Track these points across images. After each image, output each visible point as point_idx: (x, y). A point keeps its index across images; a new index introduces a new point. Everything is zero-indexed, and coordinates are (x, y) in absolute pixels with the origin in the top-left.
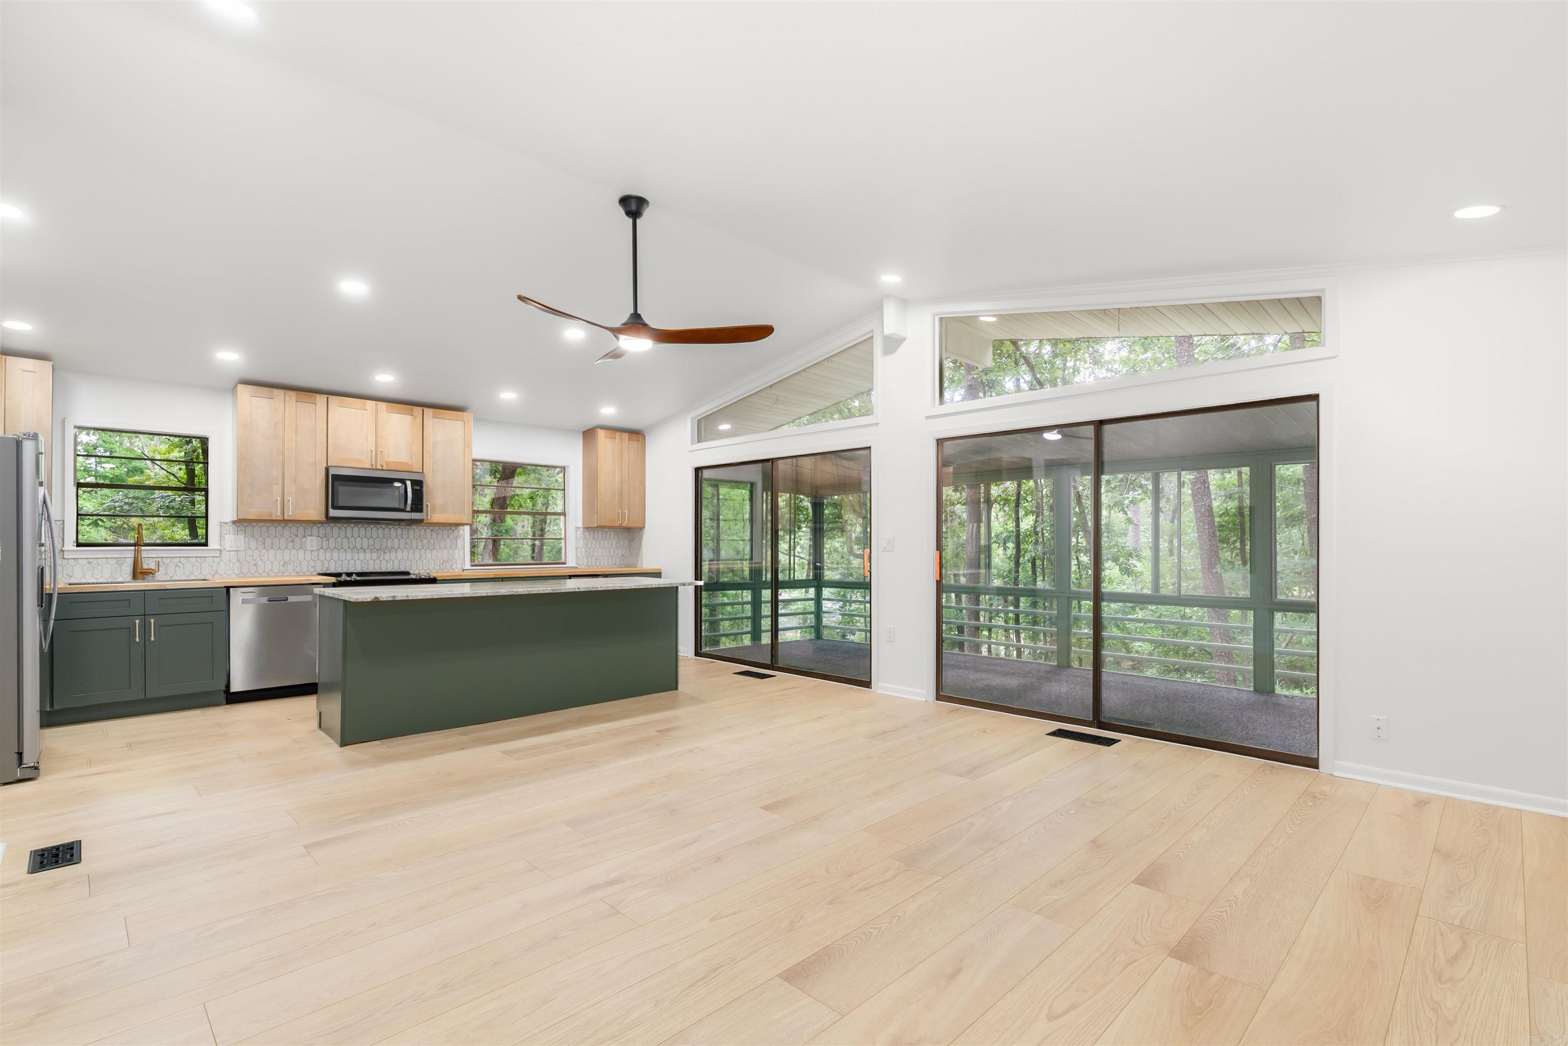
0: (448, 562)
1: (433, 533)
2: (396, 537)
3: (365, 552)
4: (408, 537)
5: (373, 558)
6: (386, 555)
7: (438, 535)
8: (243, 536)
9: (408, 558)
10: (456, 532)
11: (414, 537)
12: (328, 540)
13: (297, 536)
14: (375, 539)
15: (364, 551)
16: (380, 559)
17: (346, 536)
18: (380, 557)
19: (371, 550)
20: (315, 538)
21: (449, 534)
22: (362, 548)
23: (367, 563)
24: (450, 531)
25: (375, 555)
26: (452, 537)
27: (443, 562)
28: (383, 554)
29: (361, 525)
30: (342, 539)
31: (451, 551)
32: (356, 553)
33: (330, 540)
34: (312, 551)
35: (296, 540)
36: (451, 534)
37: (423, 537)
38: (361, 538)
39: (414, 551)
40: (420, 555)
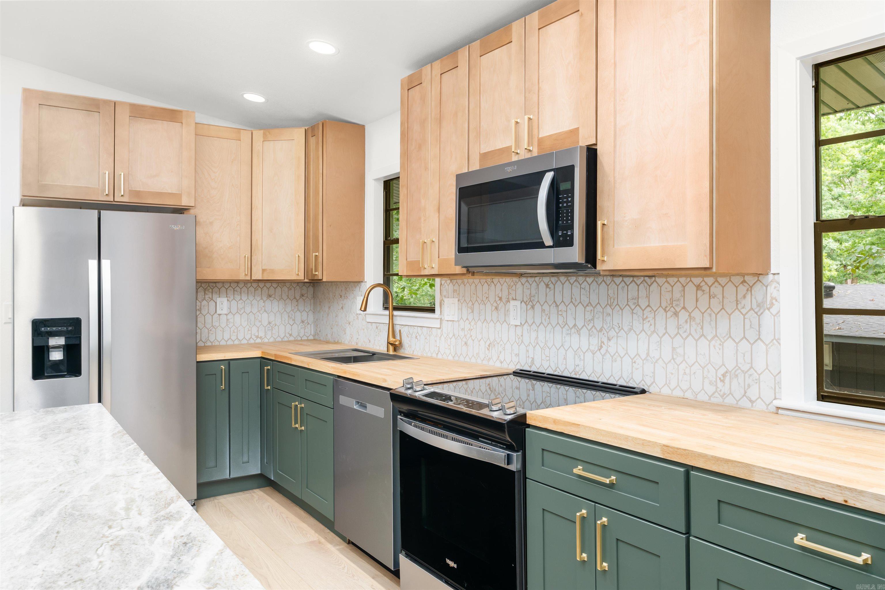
0: (737, 376)
1: (700, 293)
2: (628, 305)
3: (579, 334)
4: (648, 306)
5: (592, 348)
6: (611, 343)
7: (712, 300)
8: (457, 299)
9: (648, 354)
10: (758, 289)
11: (660, 306)
12: (533, 307)
13: (501, 299)
14: (594, 308)
15: (578, 332)
16: (603, 351)
17: (555, 301)
18: (601, 347)
19: (589, 331)
20: (518, 303)
21: (740, 296)
22: (575, 325)
23: (582, 357)
24: (742, 289)
25: (594, 341)
26: (748, 307)
27: (724, 375)
28: (605, 341)
29: (575, 278)
30: (550, 306)
31: (744, 346)
32: (567, 334)
33: (536, 307)
34: (516, 326)
35: (500, 306)
36: (744, 297)
37: (677, 305)
38: (574, 304)
39: (661, 338)
40: (674, 349)
